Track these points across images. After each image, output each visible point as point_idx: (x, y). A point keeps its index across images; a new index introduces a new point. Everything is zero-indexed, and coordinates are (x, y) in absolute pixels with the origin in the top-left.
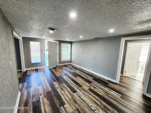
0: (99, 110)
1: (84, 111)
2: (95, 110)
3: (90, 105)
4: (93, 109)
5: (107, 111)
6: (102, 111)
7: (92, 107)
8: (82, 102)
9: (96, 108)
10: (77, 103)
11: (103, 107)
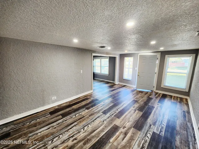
0: (84, 133)
1: (83, 121)
2: (84, 130)
3: (89, 125)
4: (85, 128)
5: (83, 142)
6: (83, 136)
7: (87, 127)
8: (91, 119)
9: (87, 131)
10: (90, 116)
11: (88, 138)
